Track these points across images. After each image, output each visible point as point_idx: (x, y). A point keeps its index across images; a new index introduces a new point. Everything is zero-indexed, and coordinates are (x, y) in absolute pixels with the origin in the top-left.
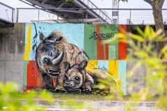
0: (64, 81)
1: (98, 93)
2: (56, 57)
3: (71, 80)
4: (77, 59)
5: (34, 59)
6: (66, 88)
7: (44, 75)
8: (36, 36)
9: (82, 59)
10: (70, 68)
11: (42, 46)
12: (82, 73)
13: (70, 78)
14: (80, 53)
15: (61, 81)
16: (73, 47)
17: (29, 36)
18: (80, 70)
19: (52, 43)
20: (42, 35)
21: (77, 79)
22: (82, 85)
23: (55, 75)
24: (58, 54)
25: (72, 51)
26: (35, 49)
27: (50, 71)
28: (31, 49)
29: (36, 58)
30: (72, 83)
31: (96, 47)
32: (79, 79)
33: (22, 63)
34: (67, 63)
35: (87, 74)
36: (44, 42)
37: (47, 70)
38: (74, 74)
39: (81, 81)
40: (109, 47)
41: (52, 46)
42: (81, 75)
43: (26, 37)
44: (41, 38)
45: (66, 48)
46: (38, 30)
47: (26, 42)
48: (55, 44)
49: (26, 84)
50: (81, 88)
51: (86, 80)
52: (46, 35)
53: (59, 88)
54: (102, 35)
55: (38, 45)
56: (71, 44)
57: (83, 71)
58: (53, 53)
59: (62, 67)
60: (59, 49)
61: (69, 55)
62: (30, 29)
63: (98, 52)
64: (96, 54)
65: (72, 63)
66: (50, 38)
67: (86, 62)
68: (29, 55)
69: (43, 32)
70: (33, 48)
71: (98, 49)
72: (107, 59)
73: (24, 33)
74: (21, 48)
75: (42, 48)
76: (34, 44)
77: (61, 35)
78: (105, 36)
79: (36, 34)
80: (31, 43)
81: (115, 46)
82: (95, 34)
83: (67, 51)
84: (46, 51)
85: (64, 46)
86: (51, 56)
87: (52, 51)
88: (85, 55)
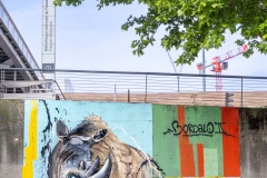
2: (95, 171)
5: (46, 176)
8: (48, 128)
9: (149, 176)
14: (145, 163)
16: (130, 150)
17: (33, 126)
19: (86, 142)
20: (61, 126)
24: (98, 166)
25: (130, 159)
26: (47, 154)
31: (178, 151)
40: (205, 150)
41: (86, 148)
44: (60, 133)
46: (53, 114)
47: (27, 139)
48: (91, 144)
52: (71, 126)
54: (189, 126)
55: (52, 146)
56: (126, 145)
58: (88, 163)
61: (122, 168)
62: (35, 113)
63: (182, 162)
64: (178, 165)
66: (80, 131)
68: (34, 168)
69: (65, 119)
70: (43, 153)
71: (182, 154)
73: (22, 120)
74: (16, 152)
75: (64, 153)
76: (44, 144)
78: (196, 129)
79: (50, 124)
80: (38, 142)
81: (216, 150)
82: (175, 125)
83: (118, 159)
84: (73, 158)
85: (111, 149)
86: (84, 168)
87: (85, 160)
88: (155, 168)
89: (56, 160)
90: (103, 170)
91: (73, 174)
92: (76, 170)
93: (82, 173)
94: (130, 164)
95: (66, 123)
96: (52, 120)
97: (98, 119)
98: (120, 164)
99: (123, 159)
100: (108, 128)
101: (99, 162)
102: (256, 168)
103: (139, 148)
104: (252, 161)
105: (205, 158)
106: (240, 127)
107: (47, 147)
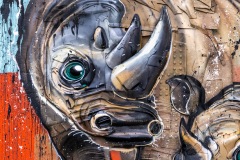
2: (131, 52)
5: (13, 67)
10: (203, 105)
23: (127, 143)
29: (22, 59)
58: (113, 34)
75: (53, 10)
84: (76, 23)
86: (103, 45)
87: (106, 25)
89: (37, 28)
90: (149, 49)
91: (76, 60)
92: (84, 51)
93: (99, 56)
94: (215, 31)
98: (190, 34)
99: (198, 21)
101: (138, 30)
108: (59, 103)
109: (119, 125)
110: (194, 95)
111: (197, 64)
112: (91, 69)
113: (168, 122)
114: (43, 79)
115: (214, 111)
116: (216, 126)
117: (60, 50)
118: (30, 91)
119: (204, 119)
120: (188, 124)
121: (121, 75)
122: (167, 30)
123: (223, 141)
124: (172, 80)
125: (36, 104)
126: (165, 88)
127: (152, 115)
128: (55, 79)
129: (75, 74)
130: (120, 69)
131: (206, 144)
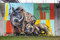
0: (24, 30)
1: (41, 35)
3: (28, 29)
4: (31, 20)
5: (10, 20)
6: (25, 33)
7: (15, 27)
8: (10, 9)
9: (33, 19)
11: (13, 13)
12: (33, 26)
13: (27, 28)
14: (32, 16)
15: (23, 30)
16: (28, 14)
17: (7, 9)
18: (32, 24)
19: (18, 12)
20: (13, 8)
21: (31, 29)
22: (33, 32)
23: (20, 27)
24: (21, 17)
25: (28, 16)
26: (10, 15)
27: (18, 25)
28: (8, 15)
29: (11, 19)
30: (29, 31)
31: (39, 14)
32: (32, 29)
33: (4, 22)
34: (26, 22)
35: (36, 26)
36: (14, 12)
37: (16, 25)
38: (29, 26)
39: (33, 30)
40: (46, 13)
41: (18, 13)
42: (33, 27)
43: (6, 9)
45: (25, 14)
46: (11, 6)
47: (6, 12)
48: (20, 12)
49: (6, 32)
50: (33, 33)
51: (35, 29)
52: (15, 8)
53: (22, 33)
54: (42, 8)
55: (11, 13)
56: (27, 13)
57: (34, 25)
58: (19, 17)
59: (23, 23)
60: (22, 15)
61: (26, 18)
62: (7, 6)
63: (41, 16)
64: (39, 17)
65: (28, 21)
67: (35, 21)
68: (7, 18)
69: (14, 7)
70: (9, 15)
71: (40, 14)
72: (45, 19)
73: (5, 7)
74: (3, 15)
77: (22, 8)
78: (44, 9)
79: (11, 8)
80: (8, 12)
81: (48, 13)
82: (39, 8)
83: (26, 16)
85: (24, 14)
86: (18, 18)
88: (34, 18)
89: (12, 16)
93: (18, 19)
94: (28, 17)
95: (14, 8)
96: (11, 7)
97: (21, 7)
98: (26, 17)
99: (27, 16)
100: (23, 9)
102: (58, 17)
103: (31, 13)
104: (57, 16)
105: (46, 15)
106: (54, 8)
107: (10, 13)
108: (14, 23)
109: (19, 25)
110: (26, 23)
111: (27, 20)
112: (17, 20)
113: (24, 25)
114: (12, 21)
115: (28, 24)
116: (28, 26)
117: (14, 18)
118: (11, 22)
119: (27, 25)
120: (26, 25)
121: (20, 21)
122: (24, 16)
123: (29, 27)
124: (24, 21)
125: (12, 23)
126: (24, 22)
127: (22, 24)
128: (13, 21)
129: (15, 21)
130: (19, 20)
131: (27, 27)
